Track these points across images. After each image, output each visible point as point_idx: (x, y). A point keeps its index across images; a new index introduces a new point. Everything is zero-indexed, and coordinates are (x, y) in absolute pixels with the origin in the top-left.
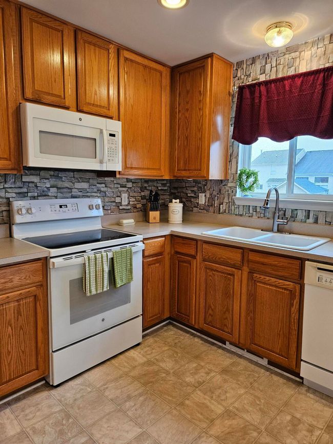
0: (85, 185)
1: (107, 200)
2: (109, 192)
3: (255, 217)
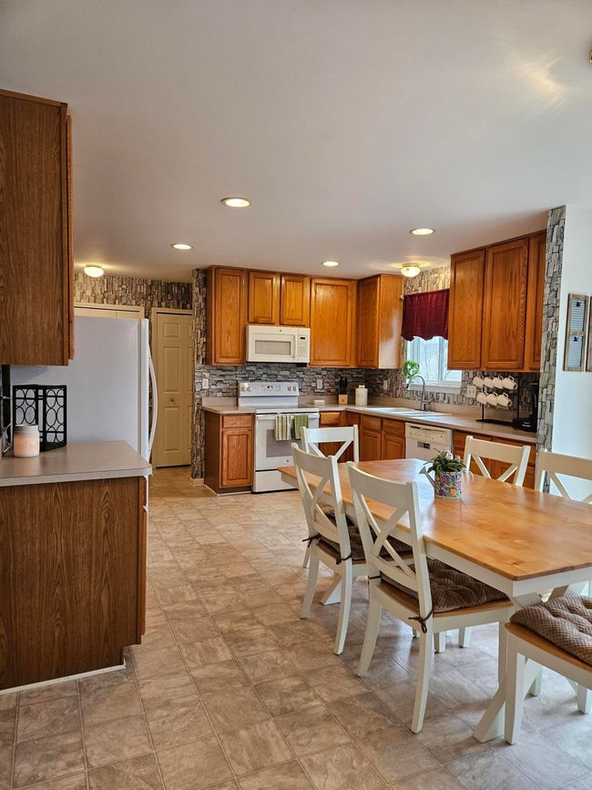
0: (287, 373)
1: (304, 384)
2: (306, 378)
3: (417, 400)
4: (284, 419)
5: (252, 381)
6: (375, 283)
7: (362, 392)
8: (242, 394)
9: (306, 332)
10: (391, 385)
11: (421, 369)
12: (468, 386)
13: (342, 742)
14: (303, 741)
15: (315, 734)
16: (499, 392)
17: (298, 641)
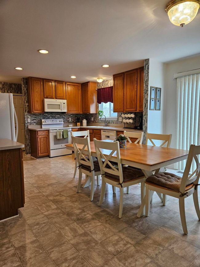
0: (59, 116)
1: (65, 119)
3: (103, 123)
4: (60, 132)
5: (46, 119)
6: (88, 85)
7: (85, 122)
8: (43, 123)
9: (65, 101)
10: (94, 119)
11: (104, 113)
12: (119, 118)
13: (99, 224)
14: (87, 226)
15: (90, 224)
16: (129, 118)
17: (78, 199)
